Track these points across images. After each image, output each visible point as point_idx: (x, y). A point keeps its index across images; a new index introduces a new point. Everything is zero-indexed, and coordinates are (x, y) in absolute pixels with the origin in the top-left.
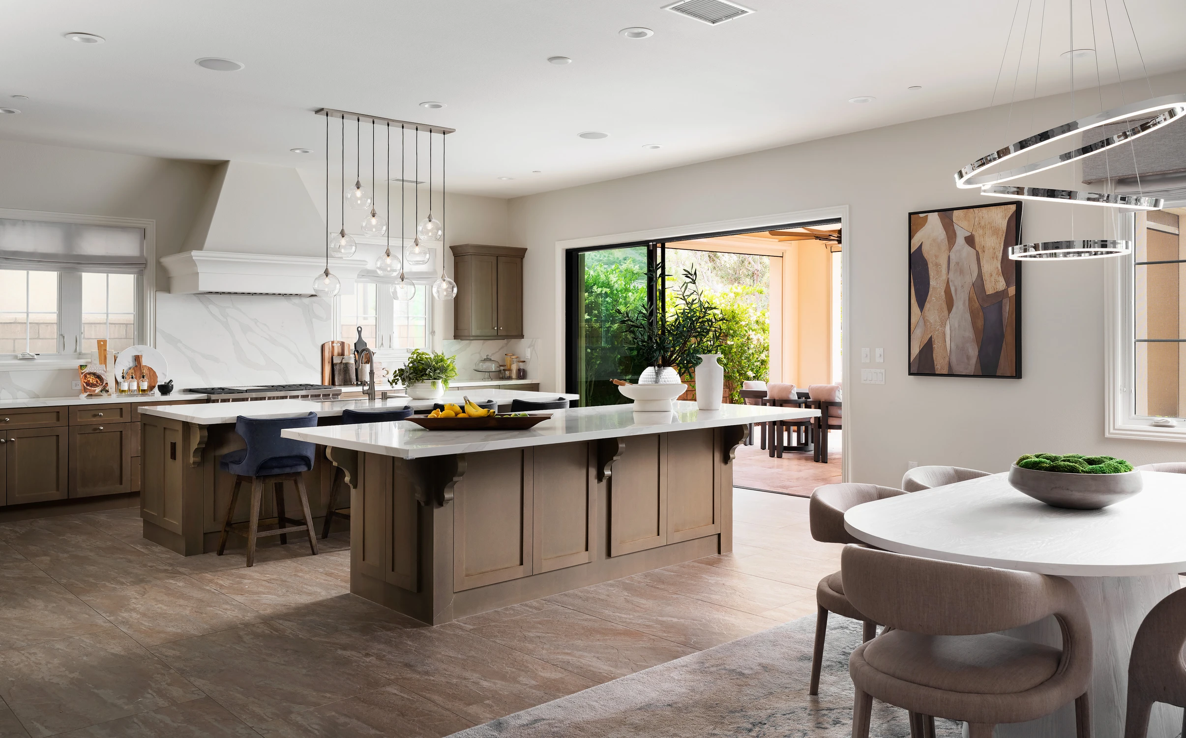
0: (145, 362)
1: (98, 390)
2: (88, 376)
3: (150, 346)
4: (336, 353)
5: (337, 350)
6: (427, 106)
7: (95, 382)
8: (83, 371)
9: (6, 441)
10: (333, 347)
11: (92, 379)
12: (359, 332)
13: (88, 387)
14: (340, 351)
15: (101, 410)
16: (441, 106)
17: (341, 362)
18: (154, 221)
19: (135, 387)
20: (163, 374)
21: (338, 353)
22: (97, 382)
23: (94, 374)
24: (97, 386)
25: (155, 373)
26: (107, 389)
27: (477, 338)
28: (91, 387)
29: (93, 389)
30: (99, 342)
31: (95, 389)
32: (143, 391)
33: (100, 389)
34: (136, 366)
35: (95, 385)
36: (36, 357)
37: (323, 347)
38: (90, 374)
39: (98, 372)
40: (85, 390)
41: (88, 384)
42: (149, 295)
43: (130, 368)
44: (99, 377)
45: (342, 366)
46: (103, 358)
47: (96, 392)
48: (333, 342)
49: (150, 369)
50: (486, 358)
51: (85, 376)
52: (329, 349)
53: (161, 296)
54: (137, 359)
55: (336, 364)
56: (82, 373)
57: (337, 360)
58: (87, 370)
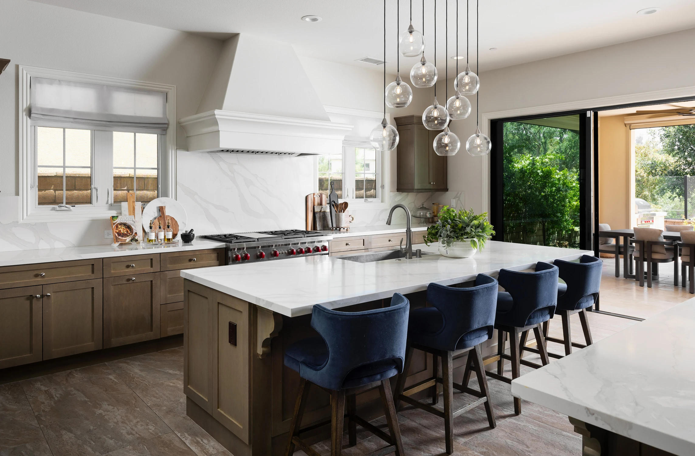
0: (167, 212)
1: (128, 239)
2: (119, 226)
3: (172, 198)
4: (316, 203)
5: (317, 201)
7: (125, 232)
8: (114, 222)
9: (42, 296)
10: (314, 198)
11: (122, 230)
13: (120, 237)
14: (319, 202)
15: (132, 261)
17: (321, 211)
18: (175, 86)
19: (161, 237)
20: (183, 223)
21: (318, 203)
22: (127, 232)
23: (125, 224)
24: (128, 236)
25: (176, 222)
26: (136, 238)
27: (419, 191)
28: (122, 237)
29: (124, 238)
31: (125, 238)
32: (169, 240)
33: (130, 239)
34: (160, 216)
35: (126, 235)
36: (72, 208)
37: (307, 198)
38: (121, 224)
39: (128, 223)
40: (117, 240)
41: (119, 234)
42: (171, 154)
43: (155, 218)
44: (129, 227)
45: (321, 214)
46: (132, 209)
47: (127, 241)
48: (314, 194)
49: (172, 219)
50: (422, 206)
51: (117, 227)
52: (311, 200)
53: (182, 154)
54: (161, 210)
55: (317, 213)
56: (114, 224)
57: (317, 209)
58: (118, 221)
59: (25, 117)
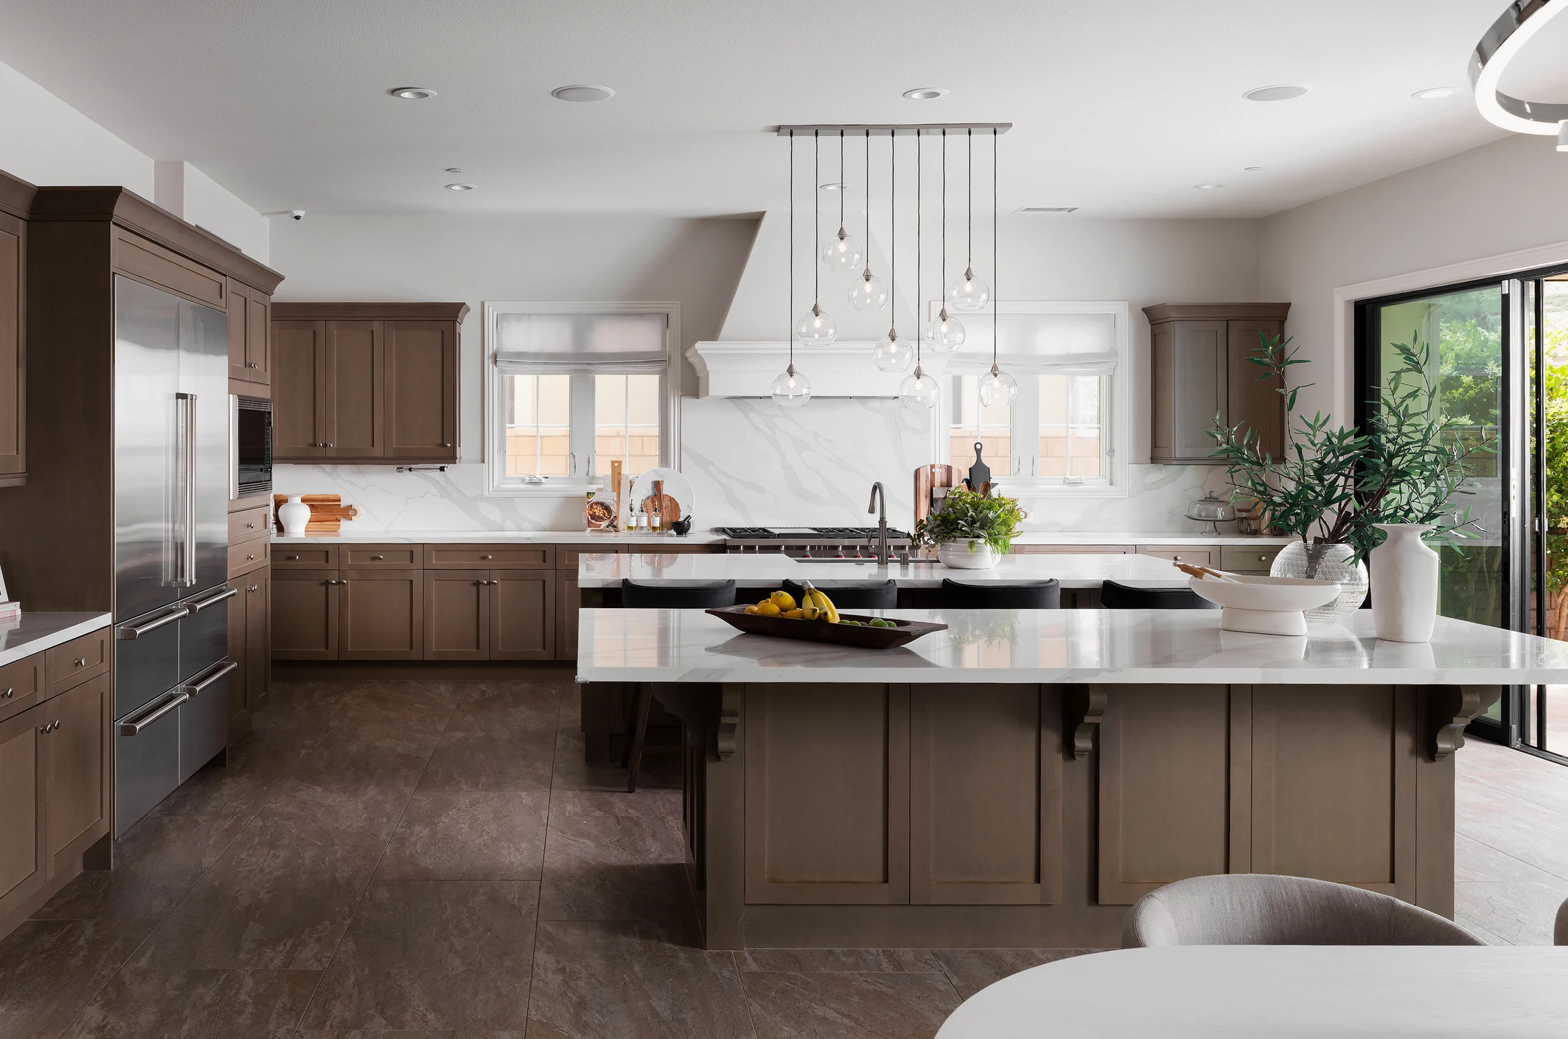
0: (666, 490)
1: (604, 524)
2: (595, 506)
3: (674, 468)
4: (937, 482)
5: (940, 477)
6: (916, 95)
7: (602, 515)
8: (589, 500)
9: (489, 583)
10: (933, 474)
11: (598, 511)
12: (978, 452)
13: (593, 521)
14: (945, 480)
16: (938, 94)
17: (946, 497)
18: (679, 303)
19: (644, 523)
20: (688, 506)
21: (941, 483)
22: (604, 514)
23: (602, 504)
24: (604, 520)
25: (677, 504)
26: (615, 524)
27: (1185, 461)
28: (596, 520)
29: (598, 523)
30: (613, 463)
31: (600, 523)
32: (654, 528)
33: (607, 524)
34: (655, 495)
35: (602, 518)
36: (544, 480)
37: (917, 472)
38: (597, 503)
39: (607, 501)
40: (589, 524)
41: (593, 517)
42: (674, 402)
43: (648, 498)
44: (607, 508)
46: (616, 483)
47: (602, 527)
48: (932, 467)
49: (672, 500)
50: (1209, 496)
51: (592, 507)
52: (927, 477)
53: (688, 402)
54: (657, 485)
55: (937, 500)
56: (588, 503)
57: (939, 493)
58: (594, 499)
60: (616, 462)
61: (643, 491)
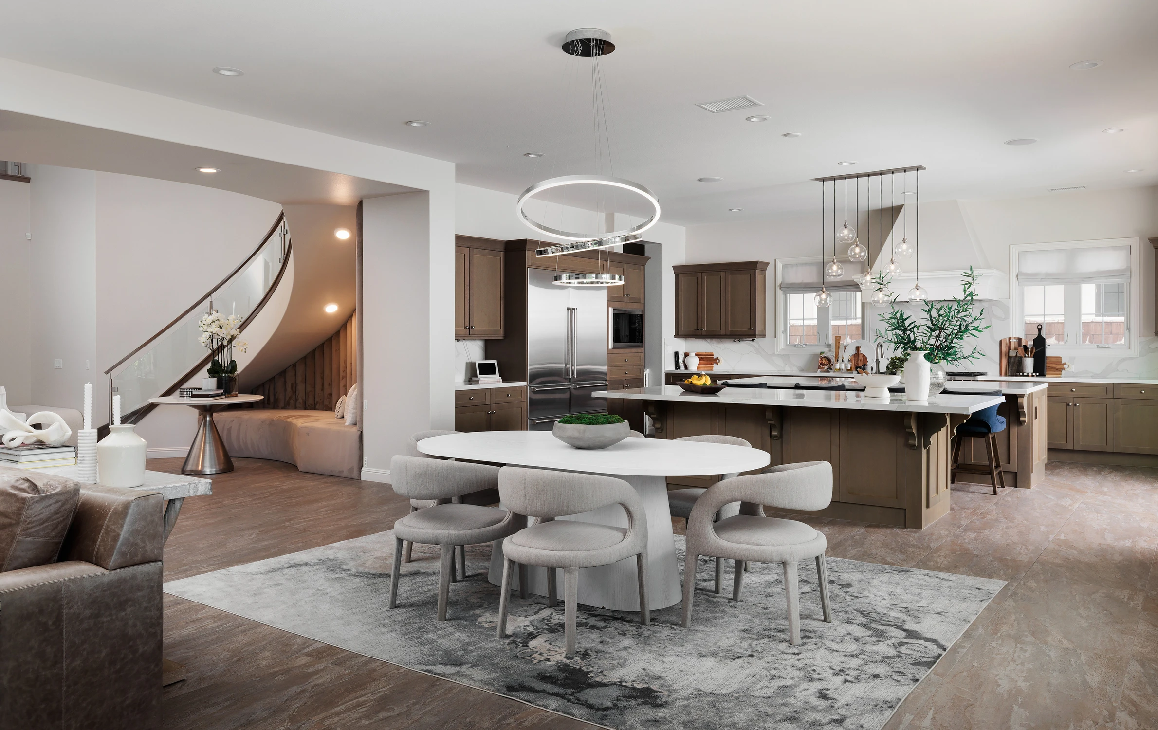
0: (862, 351)
1: (826, 368)
2: (823, 359)
3: (867, 340)
4: (1013, 346)
8: (821, 356)
10: (1010, 342)
11: (824, 361)
12: (1040, 330)
13: (821, 366)
14: (1018, 342)
17: (1016, 356)
19: (843, 367)
20: (872, 359)
21: (1016, 343)
22: (827, 363)
23: (827, 358)
24: (827, 366)
25: (866, 358)
26: (832, 367)
28: (823, 366)
30: (836, 337)
32: (848, 370)
34: (856, 354)
35: (825, 365)
36: (804, 346)
37: (1001, 342)
38: (824, 357)
39: (829, 357)
40: (819, 368)
41: (822, 364)
42: (867, 305)
43: (853, 355)
44: (829, 360)
45: (1017, 359)
46: (837, 347)
48: (1010, 339)
49: (864, 356)
51: (821, 359)
52: (1006, 344)
54: (858, 348)
55: (1011, 357)
57: (1013, 354)
58: (823, 355)
59: (779, 290)
60: (838, 337)
61: (851, 351)
